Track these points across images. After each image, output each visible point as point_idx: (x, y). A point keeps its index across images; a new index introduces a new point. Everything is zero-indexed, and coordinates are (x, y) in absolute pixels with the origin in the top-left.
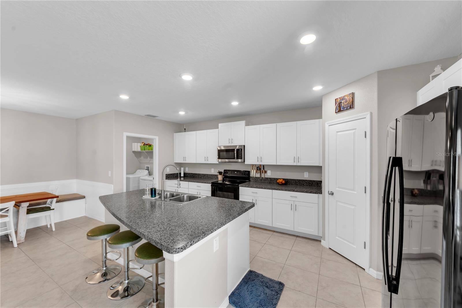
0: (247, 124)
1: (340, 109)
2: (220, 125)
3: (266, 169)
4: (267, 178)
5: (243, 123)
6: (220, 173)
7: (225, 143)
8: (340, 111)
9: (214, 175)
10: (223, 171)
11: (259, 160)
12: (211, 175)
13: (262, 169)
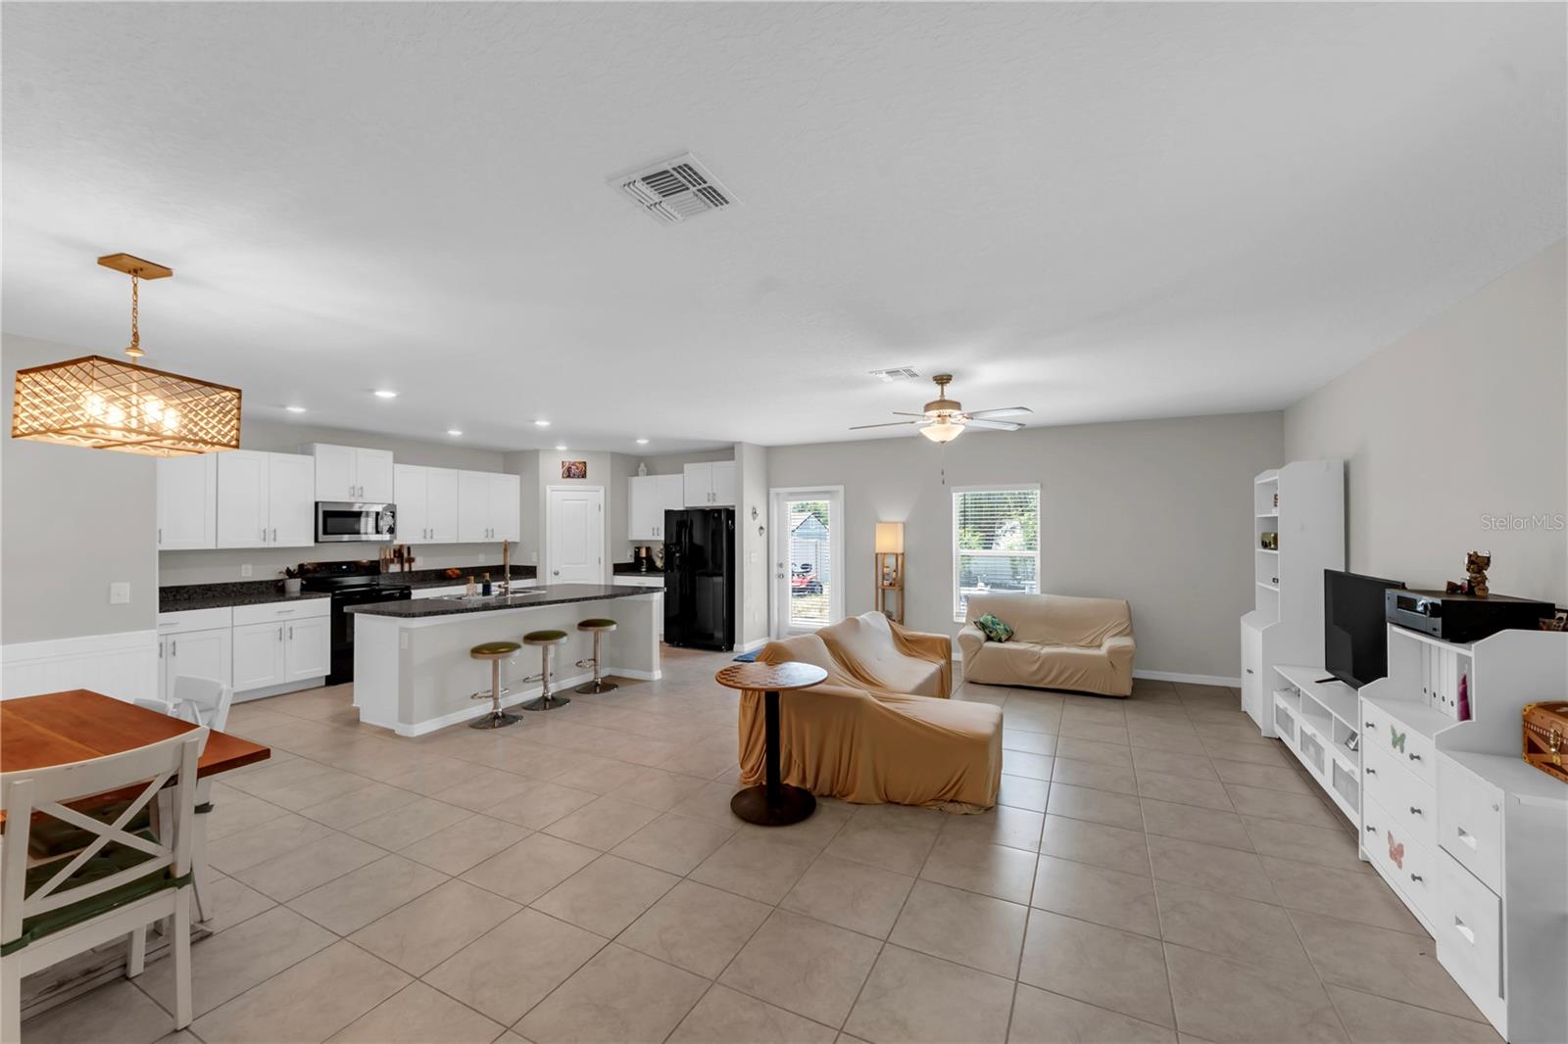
0: (396, 460)
1: (569, 474)
2: (319, 448)
3: (412, 555)
4: (417, 572)
5: (389, 455)
6: (290, 574)
7: (337, 494)
8: (569, 476)
9: (255, 582)
10: (296, 568)
11: (429, 534)
12: (242, 584)
13: (406, 555)
